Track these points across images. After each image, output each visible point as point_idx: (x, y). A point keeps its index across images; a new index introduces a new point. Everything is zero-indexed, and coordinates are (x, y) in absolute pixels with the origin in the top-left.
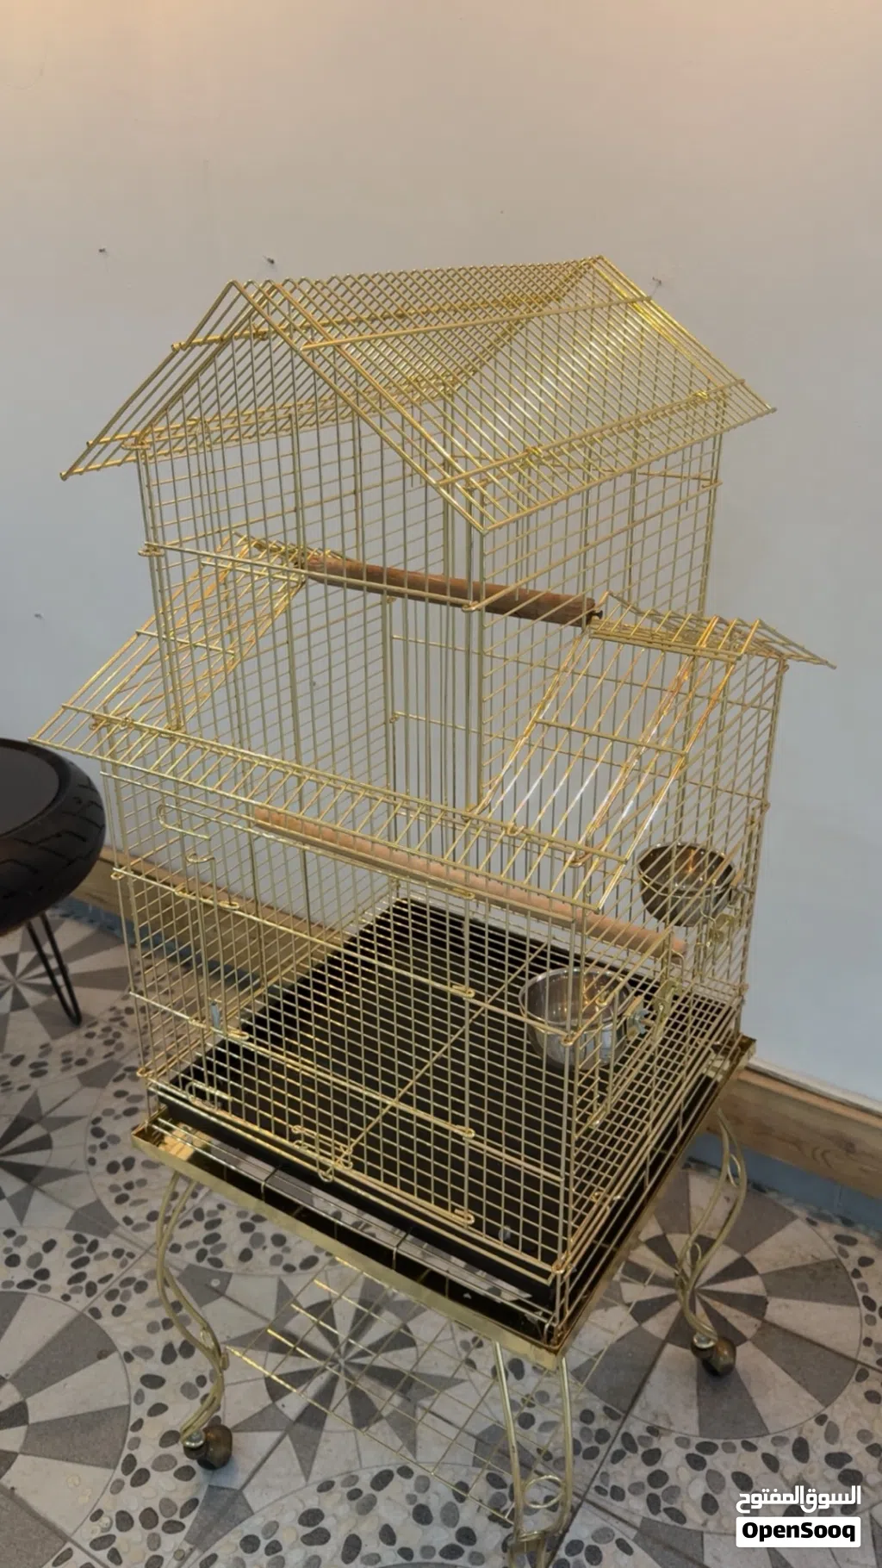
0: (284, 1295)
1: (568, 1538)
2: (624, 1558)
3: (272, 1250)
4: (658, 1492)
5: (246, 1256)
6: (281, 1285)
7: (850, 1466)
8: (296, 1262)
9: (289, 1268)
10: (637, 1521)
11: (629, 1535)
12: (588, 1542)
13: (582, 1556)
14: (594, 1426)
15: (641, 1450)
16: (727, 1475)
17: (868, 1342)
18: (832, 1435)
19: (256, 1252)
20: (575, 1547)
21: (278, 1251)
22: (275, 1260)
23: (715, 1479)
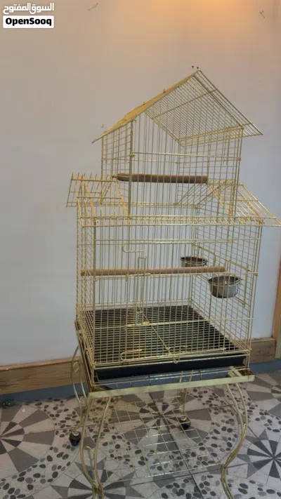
0: (58, 489)
1: (198, 485)
2: (212, 479)
3: (38, 480)
4: (203, 460)
5: (30, 487)
6: (53, 486)
7: (227, 428)
8: (51, 477)
9: (50, 481)
10: (206, 470)
11: (208, 473)
12: (203, 482)
13: (205, 486)
14: (175, 458)
15: (190, 455)
16: (210, 446)
17: (204, 404)
18: (218, 425)
19: (33, 484)
20: (201, 485)
21: (40, 478)
22: (43, 481)
23: (209, 449)
